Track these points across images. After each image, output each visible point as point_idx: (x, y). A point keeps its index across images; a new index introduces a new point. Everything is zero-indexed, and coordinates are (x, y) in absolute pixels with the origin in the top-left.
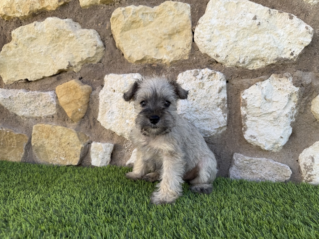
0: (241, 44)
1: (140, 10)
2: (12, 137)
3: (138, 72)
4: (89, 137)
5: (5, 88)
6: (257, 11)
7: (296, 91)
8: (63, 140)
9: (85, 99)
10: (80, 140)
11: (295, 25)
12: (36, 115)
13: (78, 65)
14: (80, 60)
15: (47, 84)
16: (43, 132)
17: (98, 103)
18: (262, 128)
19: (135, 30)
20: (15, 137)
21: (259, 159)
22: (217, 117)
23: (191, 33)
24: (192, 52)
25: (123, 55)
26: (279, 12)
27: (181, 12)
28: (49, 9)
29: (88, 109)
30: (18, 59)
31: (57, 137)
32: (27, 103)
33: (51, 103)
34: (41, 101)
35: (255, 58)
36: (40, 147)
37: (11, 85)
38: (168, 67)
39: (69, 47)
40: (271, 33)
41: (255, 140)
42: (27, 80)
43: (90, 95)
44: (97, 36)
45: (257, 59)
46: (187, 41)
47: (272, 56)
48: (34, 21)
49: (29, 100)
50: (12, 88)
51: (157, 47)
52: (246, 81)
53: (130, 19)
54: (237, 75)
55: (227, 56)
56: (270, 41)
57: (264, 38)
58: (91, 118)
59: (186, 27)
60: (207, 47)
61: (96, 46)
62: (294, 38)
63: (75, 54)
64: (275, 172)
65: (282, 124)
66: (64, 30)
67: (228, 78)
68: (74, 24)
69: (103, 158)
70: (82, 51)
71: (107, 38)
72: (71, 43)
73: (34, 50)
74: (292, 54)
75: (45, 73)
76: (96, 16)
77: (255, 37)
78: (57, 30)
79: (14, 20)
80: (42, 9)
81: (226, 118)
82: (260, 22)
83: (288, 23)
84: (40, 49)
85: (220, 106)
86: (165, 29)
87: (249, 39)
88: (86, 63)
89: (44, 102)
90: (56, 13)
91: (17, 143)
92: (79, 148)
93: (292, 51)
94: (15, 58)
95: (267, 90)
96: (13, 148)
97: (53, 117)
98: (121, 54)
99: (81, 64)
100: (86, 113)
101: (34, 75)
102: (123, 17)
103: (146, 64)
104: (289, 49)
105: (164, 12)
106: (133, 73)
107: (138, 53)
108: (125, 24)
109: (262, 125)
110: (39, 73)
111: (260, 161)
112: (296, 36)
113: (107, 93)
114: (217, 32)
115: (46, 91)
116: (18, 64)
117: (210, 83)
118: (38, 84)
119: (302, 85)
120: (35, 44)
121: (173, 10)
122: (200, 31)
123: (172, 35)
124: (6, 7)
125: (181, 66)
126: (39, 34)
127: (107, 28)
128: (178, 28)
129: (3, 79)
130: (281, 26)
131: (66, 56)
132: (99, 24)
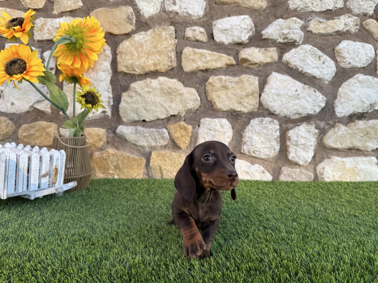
0: (289, 105)
2: (134, 160)
5: (124, 126)
7: (316, 132)
11: (317, 96)
12: (152, 145)
14: (186, 109)
16: (159, 156)
17: (197, 137)
19: (223, 91)
21: (296, 170)
22: (274, 146)
23: (259, 96)
24: (259, 107)
25: (213, 106)
26: (308, 87)
27: (253, 82)
28: (160, 71)
31: (170, 160)
33: (165, 137)
34: (157, 135)
36: (156, 167)
37: (129, 123)
41: (294, 159)
42: (144, 121)
43: (192, 132)
45: (297, 114)
46: (256, 100)
47: (304, 112)
52: (290, 125)
55: (280, 111)
59: (256, 92)
62: (316, 103)
65: (309, 150)
67: (280, 124)
68: (179, 83)
71: (203, 94)
72: (180, 97)
75: (160, 116)
77: (296, 102)
81: (279, 147)
82: (299, 93)
83: (313, 95)
85: (275, 140)
87: (293, 102)
88: (190, 111)
90: (166, 74)
91: (138, 165)
93: (315, 110)
96: (134, 168)
97: (165, 146)
99: (186, 112)
101: (150, 117)
103: (229, 113)
105: (242, 82)
106: (221, 118)
107: (226, 106)
108: (218, 88)
109: (299, 151)
110: (155, 116)
113: (204, 131)
114: (276, 98)
115: (160, 129)
116: (138, 109)
117: (271, 126)
118: (152, 123)
119: (320, 129)
120: (151, 96)
121: (248, 81)
122: (265, 96)
123: (247, 96)
124: (126, 67)
125: (252, 115)
126: (154, 89)
127: (203, 88)
128: (251, 93)
129: (123, 118)
130: (310, 96)
131: (176, 106)
132: (197, 85)
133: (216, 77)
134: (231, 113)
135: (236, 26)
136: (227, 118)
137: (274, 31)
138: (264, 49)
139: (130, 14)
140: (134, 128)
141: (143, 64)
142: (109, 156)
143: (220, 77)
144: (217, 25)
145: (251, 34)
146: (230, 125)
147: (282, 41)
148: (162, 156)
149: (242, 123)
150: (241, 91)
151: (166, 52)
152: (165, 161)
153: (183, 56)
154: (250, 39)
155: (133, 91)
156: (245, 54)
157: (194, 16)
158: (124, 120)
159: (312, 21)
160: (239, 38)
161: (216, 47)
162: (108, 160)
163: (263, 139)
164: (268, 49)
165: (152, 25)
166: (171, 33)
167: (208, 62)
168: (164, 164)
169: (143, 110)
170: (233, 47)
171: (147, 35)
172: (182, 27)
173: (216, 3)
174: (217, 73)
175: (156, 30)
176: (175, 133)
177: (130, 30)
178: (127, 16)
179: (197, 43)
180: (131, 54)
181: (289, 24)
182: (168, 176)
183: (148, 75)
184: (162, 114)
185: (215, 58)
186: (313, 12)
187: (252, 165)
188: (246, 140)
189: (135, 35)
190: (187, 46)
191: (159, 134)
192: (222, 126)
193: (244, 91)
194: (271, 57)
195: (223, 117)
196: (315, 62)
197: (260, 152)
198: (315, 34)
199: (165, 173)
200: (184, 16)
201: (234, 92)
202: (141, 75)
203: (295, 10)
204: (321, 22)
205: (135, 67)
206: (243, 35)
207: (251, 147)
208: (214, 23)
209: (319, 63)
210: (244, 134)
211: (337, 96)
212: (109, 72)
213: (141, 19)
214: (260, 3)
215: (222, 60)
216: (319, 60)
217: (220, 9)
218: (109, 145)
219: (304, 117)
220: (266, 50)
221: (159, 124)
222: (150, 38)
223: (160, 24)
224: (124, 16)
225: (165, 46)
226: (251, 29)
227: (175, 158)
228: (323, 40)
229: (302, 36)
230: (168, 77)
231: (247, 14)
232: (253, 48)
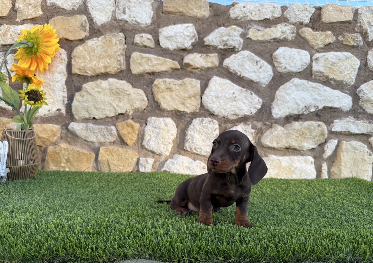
2: (84, 155)
4: (138, 155)
6: (235, 89)
7: (252, 131)
11: (253, 98)
12: (101, 141)
14: (134, 108)
16: (107, 151)
17: (144, 135)
19: (168, 93)
23: (200, 98)
24: (200, 108)
25: (159, 106)
26: (246, 90)
27: (195, 85)
28: (110, 73)
36: (104, 161)
37: (81, 120)
42: (94, 118)
43: (139, 129)
44: (144, 94)
45: (234, 115)
46: (198, 102)
47: (241, 113)
49: (97, 131)
52: (228, 125)
54: (224, 122)
55: (219, 112)
57: (238, 104)
58: (139, 143)
59: (197, 94)
61: (144, 100)
62: (252, 105)
67: (220, 123)
68: (127, 84)
71: (150, 95)
74: (251, 113)
75: (108, 115)
76: (142, 81)
77: (233, 103)
80: (106, 72)
82: (236, 95)
83: (250, 97)
88: (137, 110)
90: (115, 76)
91: (88, 159)
96: (84, 162)
97: (114, 142)
99: (134, 111)
101: (100, 115)
102: (162, 85)
104: (250, 110)
105: (185, 85)
106: (166, 117)
108: (162, 89)
110: (104, 114)
113: (150, 129)
114: (214, 99)
115: (109, 126)
116: (88, 107)
117: (211, 126)
118: (102, 121)
119: (256, 129)
120: (101, 96)
121: (190, 84)
122: (205, 98)
123: (190, 98)
124: (79, 69)
125: (194, 115)
126: (104, 89)
127: (150, 89)
128: (193, 94)
129: (75, 116)
130: (246, 98)
131: (124, 105)
132: (145, 87)
133: (161, 80)
134: (176, 113)
135: (180, 33)
136: (172, 117)
137: (215, 38)
138: (205, 55)
139: (84, 22)
140: (85, 125)
141: (94, 67)
142: (61, 150)
143: (164, 79)
144: (163, 32)
145: (194, 40)
146: (175, 124)
147: (222, 47)
148: (110, 151)
149: (186, 123)
150: (184, 93)
151: (115, 56)
152: (113, 156)
153: (131, 60)
154: (193, 45)
155: (84, 91)
156: (188, 59)
157: (143, 24)
158: (76, 117)
159: (251, 29)
160: (183, 45)
161: (162, 52)
162: (60, 153)
163: (203, 137)
164: (210, 55)
165: (104, 32)
166: (121, 39)
167: (153, 66)
168: (111, 159)
169: (93, 108)
170: (178, 53)
171: (99, 41)
172: (131, 34)
173: (163, 13)
174: (163, 76)
175: (106, 37)
176: (122, 130)
177: (84, 36)
178: (80, 24)
179: (145, 48)
180: (83, 58)
181: (229, 32)
182: (115, 170)
183: (99, 77)
184: (110, 112)
185: (161, 63)
186: (252, 21)
187: (193, 161)
188: (188, 138)
189: (88, 41)
190: (135, 50)
191: (107, 131)
192: (166, 125)
193: (187, 93)
194: (212, 63)
195: (168, 117)
196: (253, 67)
197: (201, 149)
198: (254, 41)
199: (112, 167)
200: (134, 24)
201: (178, 94)
202: (93, 76)
203: (236, 19)
204: (259, 30)
205: (87, 69)
206: (186, 41)
207: (192, 144)
208: (160, 30)
209: (256, 68)
210: (187, 133)
211: (274, 99)
212: (64, 73)
213: (94, 26)
214: (203, 13)
215: (167, 64)
216: (257, 65)
217: (166, 18)
218: (63, 141)
219: (242, 118)
220: (207, 55)
221: (109, 121)
222: (101, 43)
223: (111, 31)
224: (78, 24)
225: (115, 50)
226: (194, 36)
227: (122, 153)
228: (262, 46)
229: (241, 43)
230: (118, 79)
231: (191, 23)
232: (195, 54)
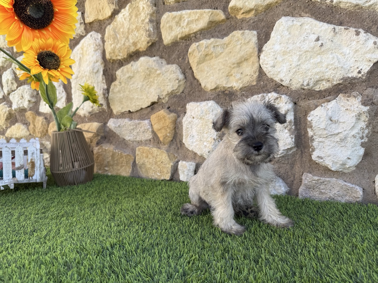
0: (304, 67)
1: (211, 44)
2: (122, 157)
3: (213, 99)
4: (177, 157)
5: (115, 118)
6: (321, 31)
7: (363, 110)
8: (158, 160)
9: (172, 126)
10: (170, 159)
11: (361, 42)
12: (138, 139)
13: (165, 97)
14: (167, 93)
15: (144, 114)
16: (143, 152)
17: (182, 128)
18: (329, 149)
19: (209, 62)
20: (124, 157)
21: (327, 179)
22: (285, 139)
24: (259, 78)
26: (345, 29)
27: (247, 40)
28: (141, 50)
29: (175, 134)
30: (122, 95)
31: (153, 157)
32: (131, 129)
33: (148, 130)
34: (141, 128)
35: (320, 79)
36: (142, 165)
37: (119, 115)
38: (239, 93)
39: (157, 82)
40: (335, 52)
41: (322, 160)
42: (129, 111)
43: (176, 121)
44: (178, 71)
45: (322, 80)
46: (254, 67)
47: (337, 76)
48: (131, 61)
49: (132, 127)
50: (120, 118)
51: (227, 76)
52: (312, 102)
53: (203, 53)
54: (303, 97)
55: (291, 80)
56: (334, 61)
57: (327, 59)
58: (178, 140)
59: (253, 54)
60: (271, 73)
61: (178, 79)
62: (360, 56)
63: (162, 89)
64: (345, 192)
65: (349, 145)
66: (153, 69)
67: (294, 101)
68: (160, 61)
69: (188, 175)
70: (168, 85)
71: (187, 71)
72: (158, 79)
73: (133, 87)
74: (359, 72)
75: (142, 105)
76: (177, 52)
77: (318, 59)
78: (148, 69)
79: (117, 62)
80: (136, 50)
81: (293, 140)
82: (323, 42)
83: (354, 40)
84: (137, 86)
85: (287, 128)
86: (234, 59)
87: (312, 61)
88: (172, 95)
89: (143, 129)
90: (147, 52)
91: (127, 161)
92: (169, 166)
93: (360, 69)
94: (120, 94)
95: (333, 111)
96: (124, 166)
97: (150, 141)
98: (199, 83)
99: (168, 96)
100: (174, 137)
101: (134, 107)
102: (198, 52)
103: (219, 92)
104: (356, 67)
105: (232, 43)
106: (208, 100)
107: (211, 83)
108: (200, 58)
109: (329, 146)
110: (138, 105)
111: (329, 181)
112: (363, 53)
115: (144, 120)
116: (123, 99)
118: (138, 114)
119: (373, 104)
120: (133, 82)
122: (264, 58)
124: (111, 53)
125: (250, 91)
126: (135, 73)
127: (186, 62)
128: (245, 57)
129: (113, 110)
132: (180, 60)
133: (197, 44)
141: (123, 46)
142: (103, 152)
148: (146, 153)
151: (143, 26)
155: (118, 79)
162: (103, 155)
167: (187, 26)
171: (126, 11)
174: (201, 36)
175: (133, 3)
177: (112, 11)
184: (144, 102)
185: (196, 18)
189: (118, 15)
190: (166, 11)
191: (142, 126)
192: (207, 112)
199: (150, 173)
201: (222, 60)
202: (125, 59)
205: (117, 51)
212: (100, 62)
222: (128, 14)
225: (142, 18)
